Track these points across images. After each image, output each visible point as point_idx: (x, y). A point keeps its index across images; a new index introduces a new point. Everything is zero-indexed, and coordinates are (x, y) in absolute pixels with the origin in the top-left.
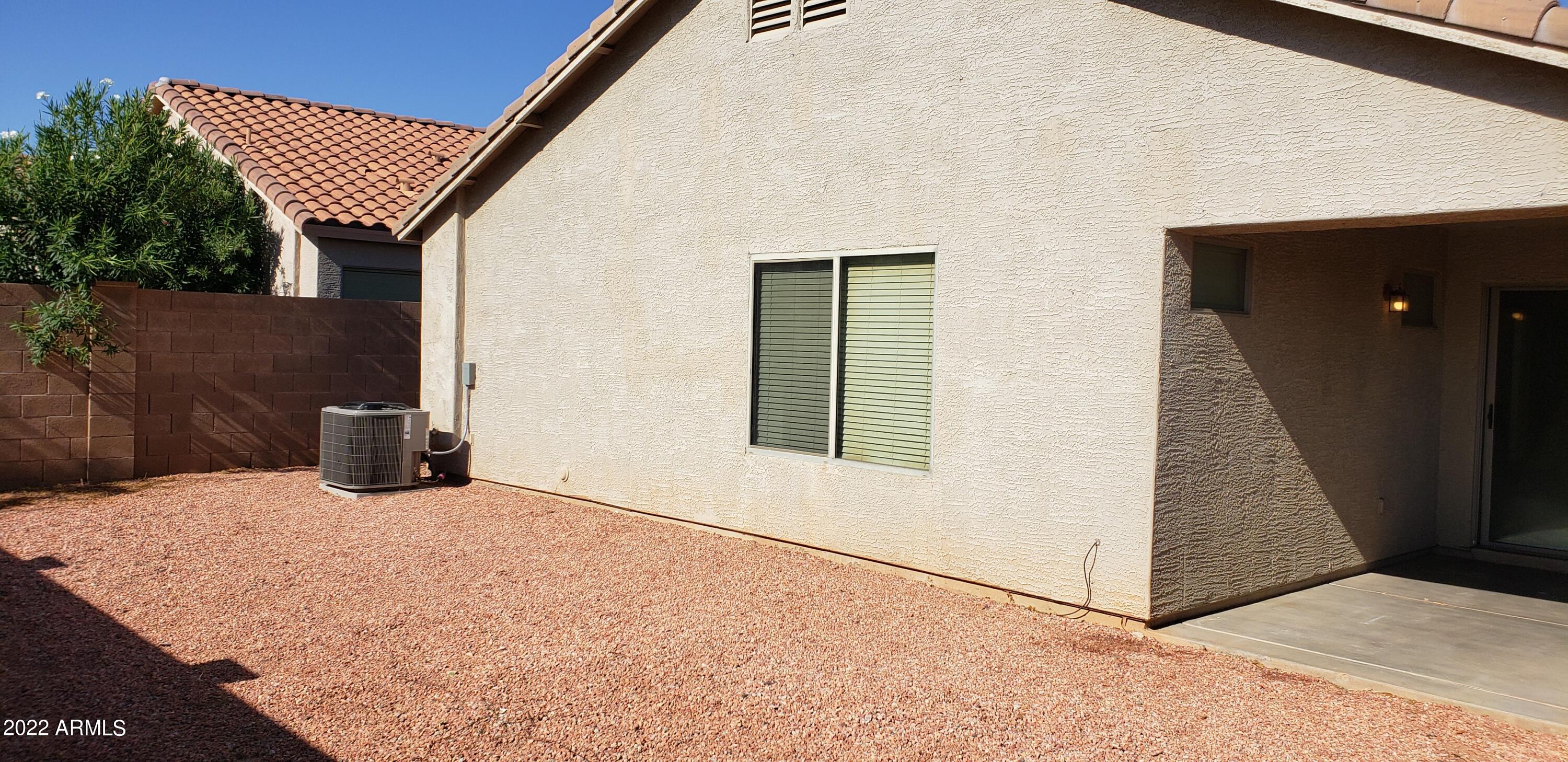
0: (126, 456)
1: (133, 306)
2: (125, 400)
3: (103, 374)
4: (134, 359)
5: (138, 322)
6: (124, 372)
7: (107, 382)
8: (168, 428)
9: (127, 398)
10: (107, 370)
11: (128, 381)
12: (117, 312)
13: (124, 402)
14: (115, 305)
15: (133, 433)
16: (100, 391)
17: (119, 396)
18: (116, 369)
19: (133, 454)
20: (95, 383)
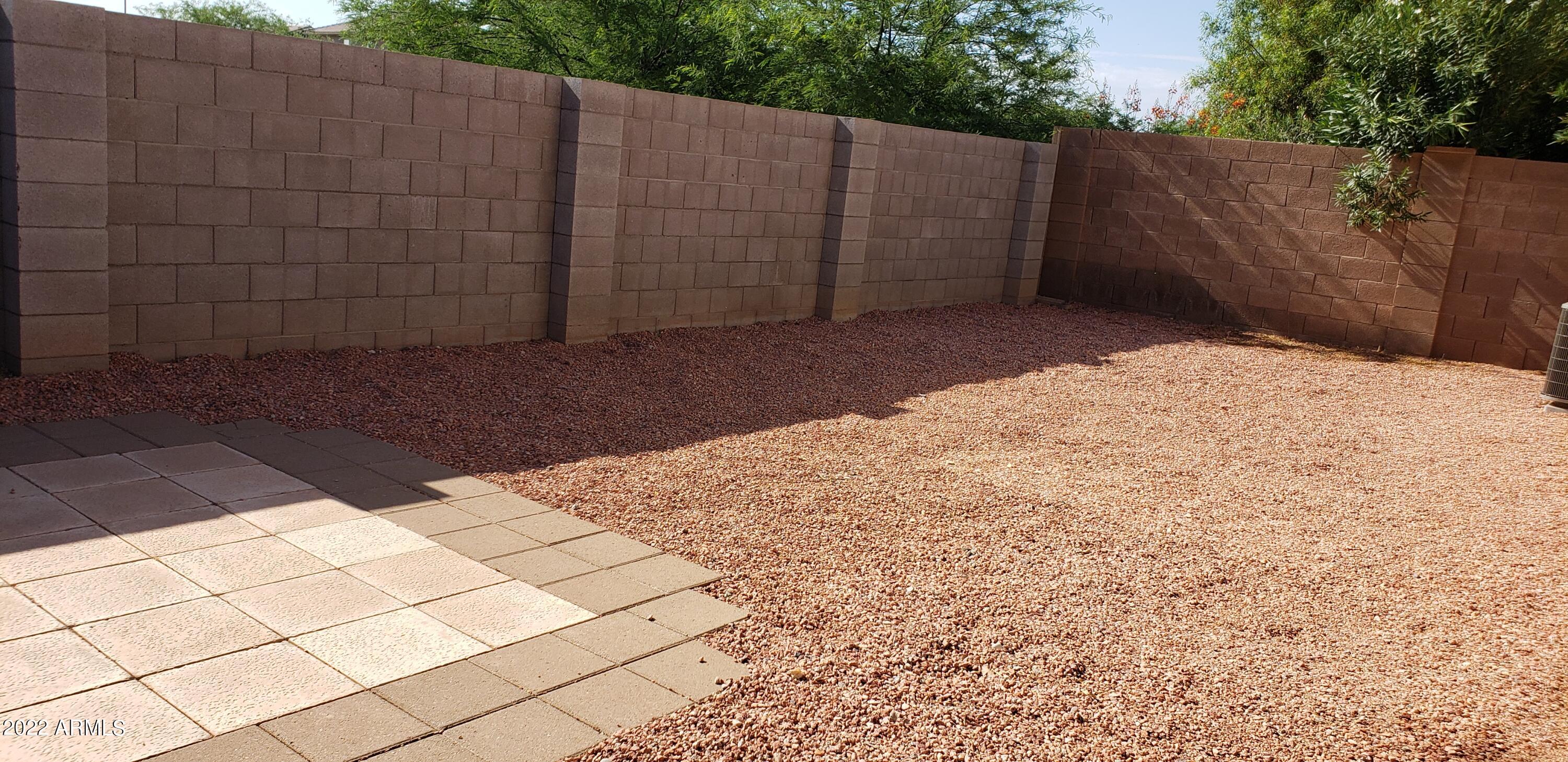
0: (1428, 334)
1: (1465, 175)
2: (1436, 273)
3: (1417, 244)
4: (1455, 231)
5: (1468, 191)
6: (1441, 244)
7: (1420, 252)
8: (1480, 311)
9: (1439, 272)
10: (1423, 241)
11: (1443, 252)
12: (1446, 180)
13: (1435, 276)
14: (1442, 170)
15: (1438, 309)
16: (1411, 261)
17: (1432, 268)
18: (1433, 241)
19: (1434, 332)
20: (1409, 253)
